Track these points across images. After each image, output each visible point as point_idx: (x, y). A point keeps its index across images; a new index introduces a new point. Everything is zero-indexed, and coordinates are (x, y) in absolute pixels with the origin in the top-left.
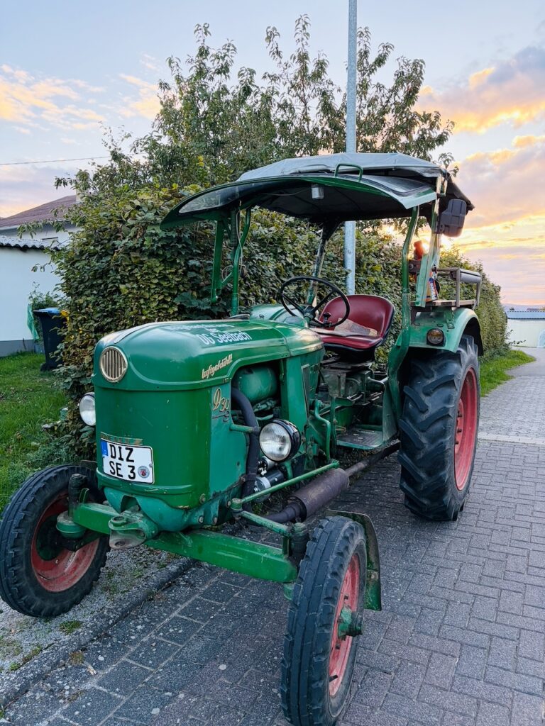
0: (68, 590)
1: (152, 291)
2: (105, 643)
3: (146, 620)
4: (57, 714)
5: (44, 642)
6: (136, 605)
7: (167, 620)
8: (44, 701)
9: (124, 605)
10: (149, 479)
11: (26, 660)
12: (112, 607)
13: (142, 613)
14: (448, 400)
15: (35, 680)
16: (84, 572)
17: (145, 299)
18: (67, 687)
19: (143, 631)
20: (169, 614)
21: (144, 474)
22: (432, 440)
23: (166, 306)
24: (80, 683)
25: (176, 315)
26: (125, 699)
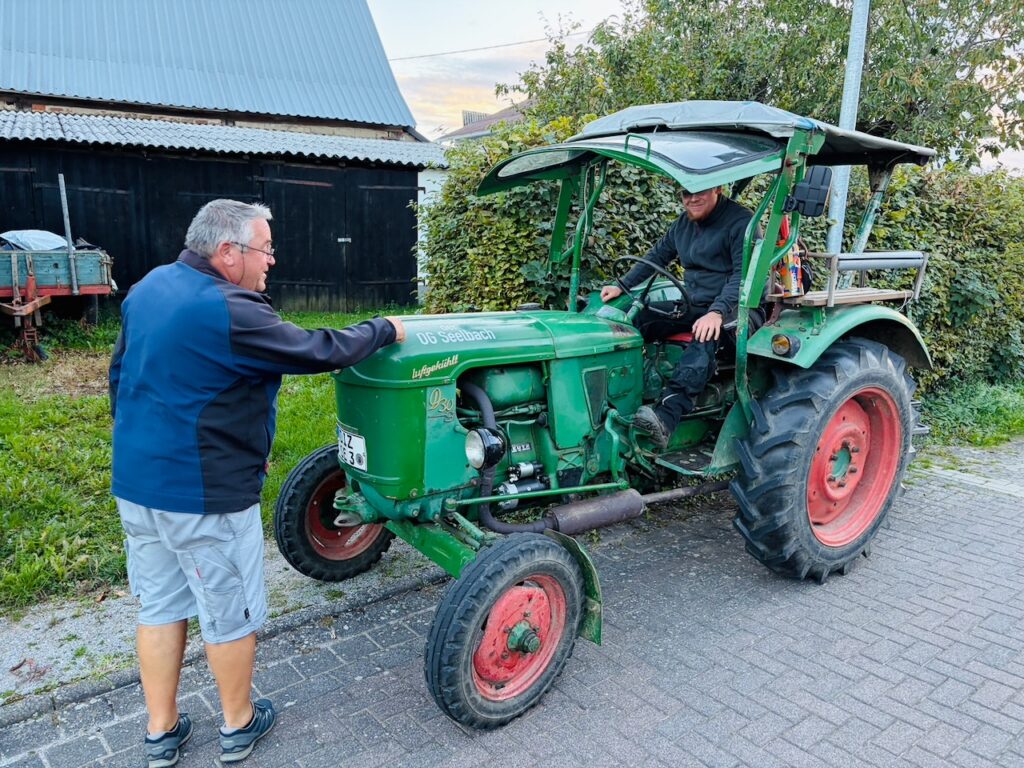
0: (342, 561)
1: (499, 258)
2: (356, 616)
3: (404, 607)
4: (289, 660)
5: (307, 601)
6: (401, 592)
7: (423, 611)
8: (284, 647)
9: (389, 589)
10: (364, 467)
11: (285, 612)
12: (377, 588)
13: (403, 600)
14: (801, 424)
15: (285, 629)
16: (362, 550)
17: (490, 268)
18: (307, 642)
19: (395, 615)
20: (426, 606)
21: (360, 461)
22: (769, 470)
23: (511, 276)
24: (319, 642)
25: (522, 287)
26: (345, 663)
